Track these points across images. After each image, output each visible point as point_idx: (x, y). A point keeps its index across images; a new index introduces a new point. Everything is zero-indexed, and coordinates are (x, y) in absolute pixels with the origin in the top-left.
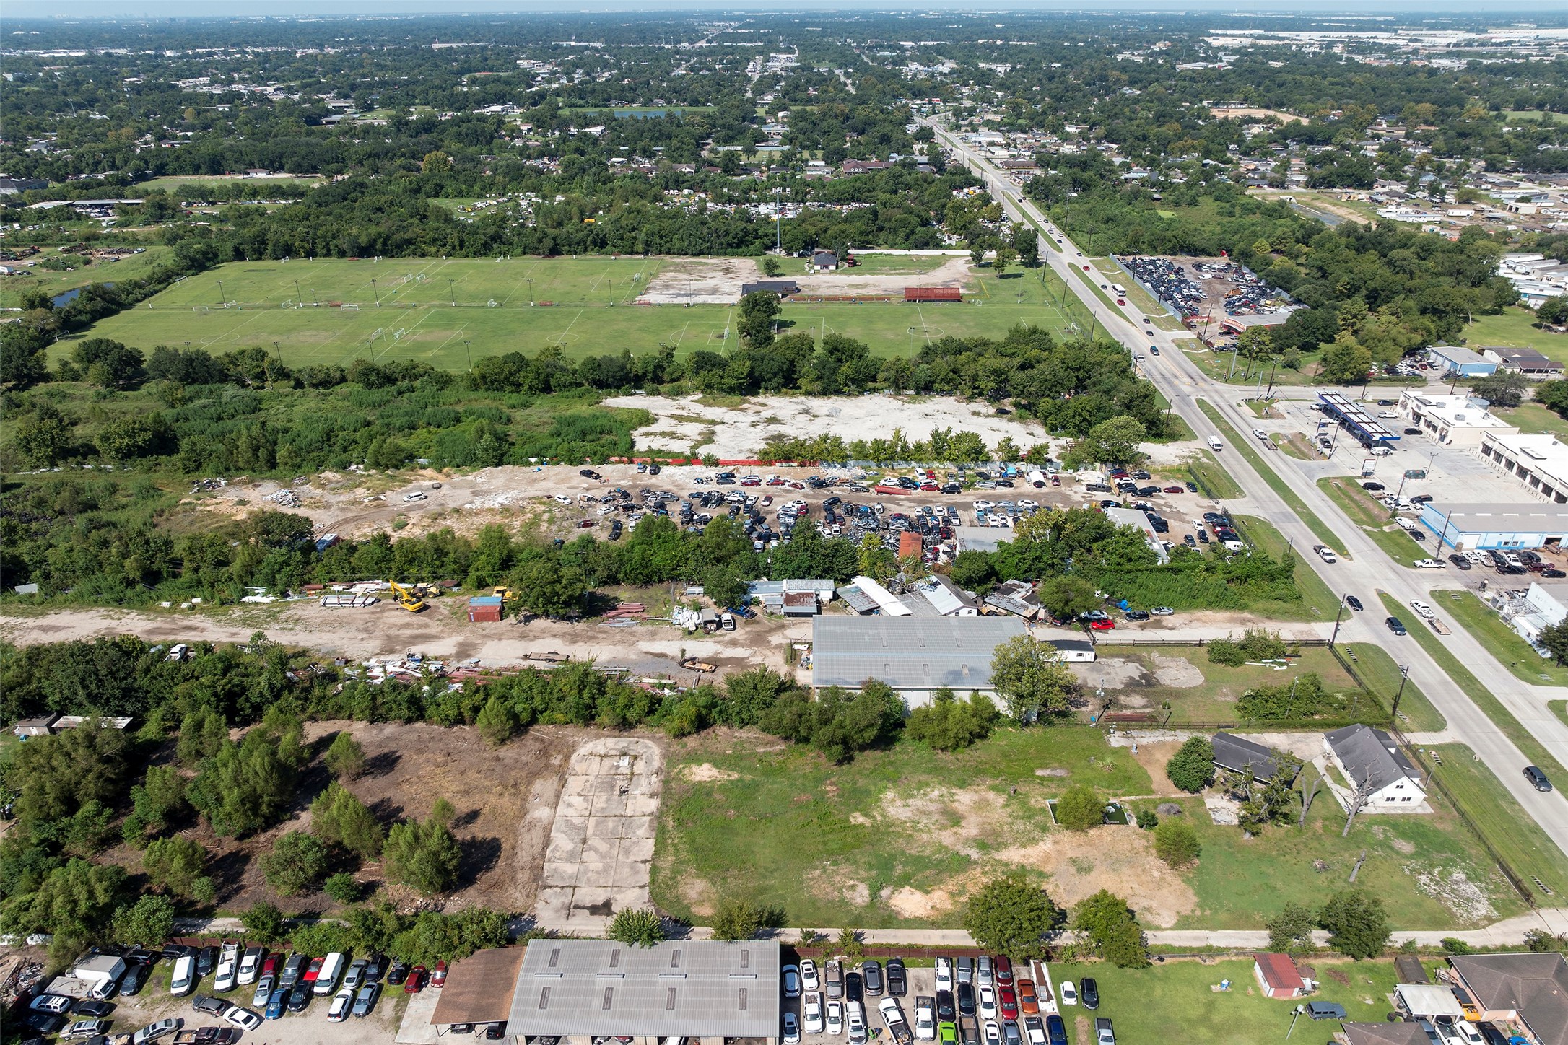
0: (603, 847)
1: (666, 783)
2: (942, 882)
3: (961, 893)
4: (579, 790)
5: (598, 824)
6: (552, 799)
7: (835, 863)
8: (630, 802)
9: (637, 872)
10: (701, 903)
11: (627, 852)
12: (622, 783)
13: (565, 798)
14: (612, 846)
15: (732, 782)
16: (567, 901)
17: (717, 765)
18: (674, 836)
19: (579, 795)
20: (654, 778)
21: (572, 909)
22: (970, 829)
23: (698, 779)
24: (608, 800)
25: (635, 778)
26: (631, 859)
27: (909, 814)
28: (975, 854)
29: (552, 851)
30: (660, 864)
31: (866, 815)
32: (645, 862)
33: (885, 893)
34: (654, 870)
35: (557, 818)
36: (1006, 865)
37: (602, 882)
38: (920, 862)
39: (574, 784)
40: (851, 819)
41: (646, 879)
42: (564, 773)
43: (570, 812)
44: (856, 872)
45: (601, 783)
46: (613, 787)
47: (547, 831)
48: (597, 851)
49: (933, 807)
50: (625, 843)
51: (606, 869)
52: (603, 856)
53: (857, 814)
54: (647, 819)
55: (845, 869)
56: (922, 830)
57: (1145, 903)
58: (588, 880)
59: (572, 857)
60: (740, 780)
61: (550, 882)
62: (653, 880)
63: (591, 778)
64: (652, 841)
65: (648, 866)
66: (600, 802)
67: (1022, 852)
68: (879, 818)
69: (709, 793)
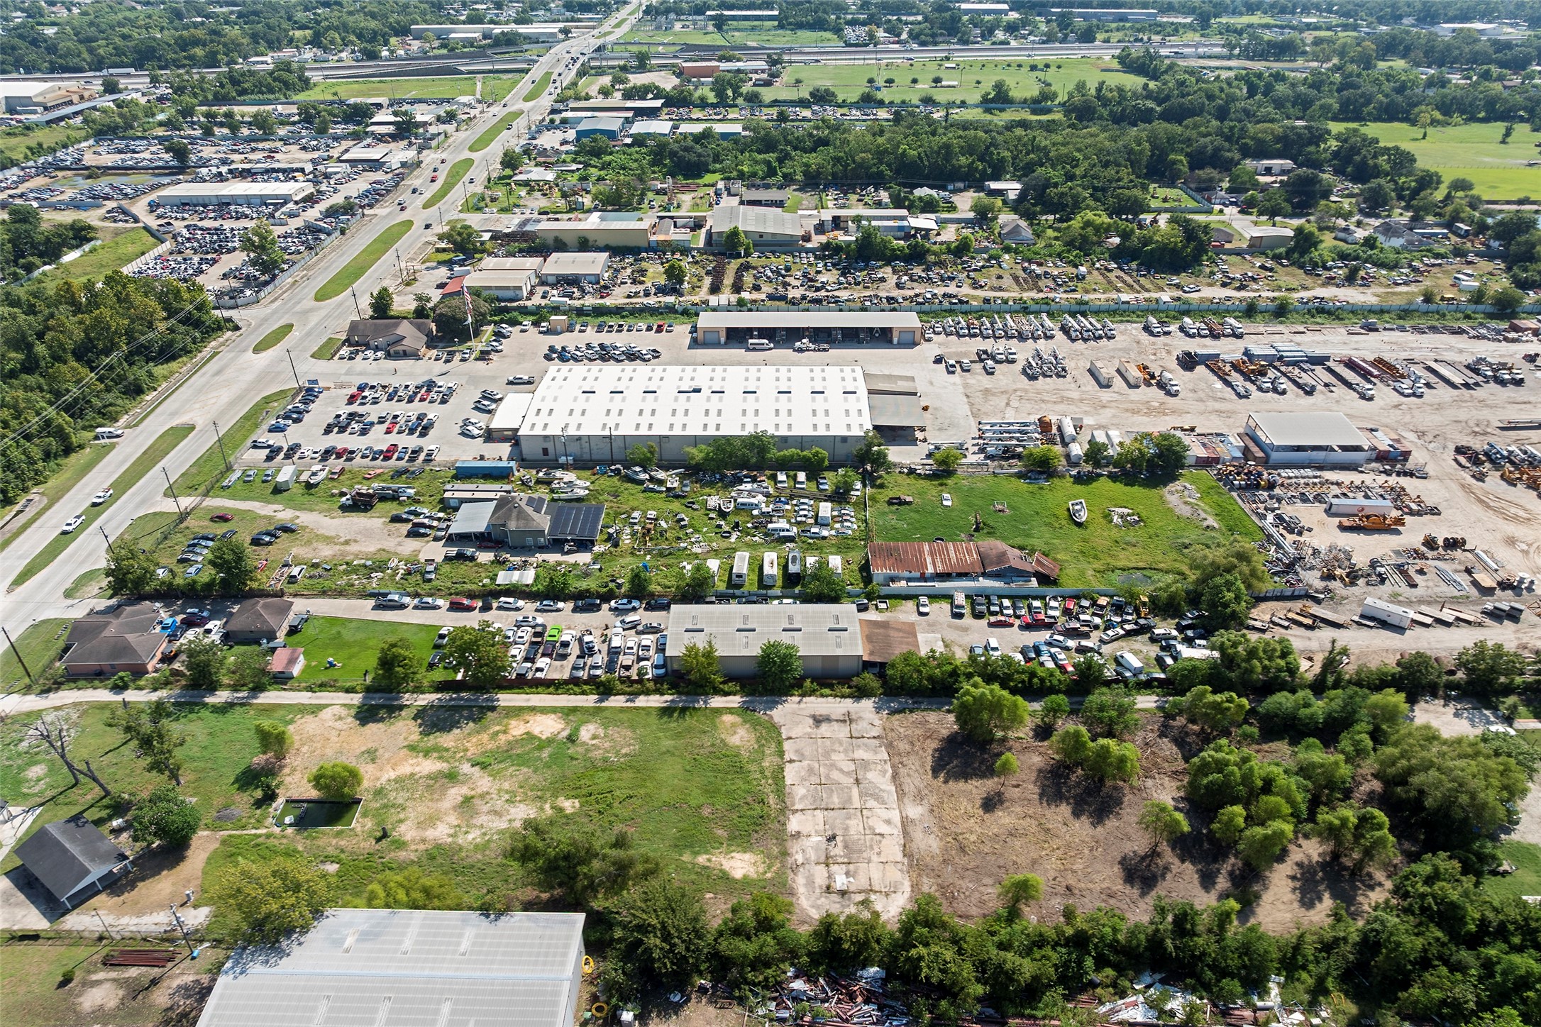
0: (835, 775)
1: (785, 853)
2: (509, 743)
3: (497, 733)
4: (884, 842)
5: (850, 799)
6: (910, 829)
7: (605, 760)
8: (821, 827)
9: (797, 751)
10: (733, 725)
11: (811, 770)
12: (838, 850)
13: (897, 831)
14: (828, 776)
15: (707, 852)
16: (854, 726)
17: (725, 877)
18: (767, 788)
19: (882, 835)
20: (800, 858)
21: (848, 719)
22: (456, 793)
23: (747, 856)
24: (847, 829)
25: (823, 859)
26: (805, 763)
27: (513, 810)
28: (466, 768)
29: (885, 772)
30: (777, 760)
31: (561, 810)
32: (791, 761)
33: (565, 734)
34: (781, 753)
35: (895, 805)
36: (440, 758)
37: (828, 742)
38: (522, 760)
39: (893, 849)
40: (577, 804)
41: (787, 746)
42: (911, 866)
43: (885, 814)
44: (588, 751)
45: (860, 851)
46: (846, 847)
47: (901, 794)
48: (841, 771)
49: (482, 819)
50: (815, 780)
51: (827, 754)
52: (833, 766)
53: (569, 811)
54: (797, 807)
55: (597, 754)
56: (507, 792)
57: (339, 724)
58: (841, 744)
59: (865, 765)
60: (696, 854)
61: (876, 742)
62: (780, 743)
63: (875, 858)
64: (788, 781)
65: (787, 757)
66: (855, 826)
67: (417, 769)
68: (547, 806)
69: (732, 838)
